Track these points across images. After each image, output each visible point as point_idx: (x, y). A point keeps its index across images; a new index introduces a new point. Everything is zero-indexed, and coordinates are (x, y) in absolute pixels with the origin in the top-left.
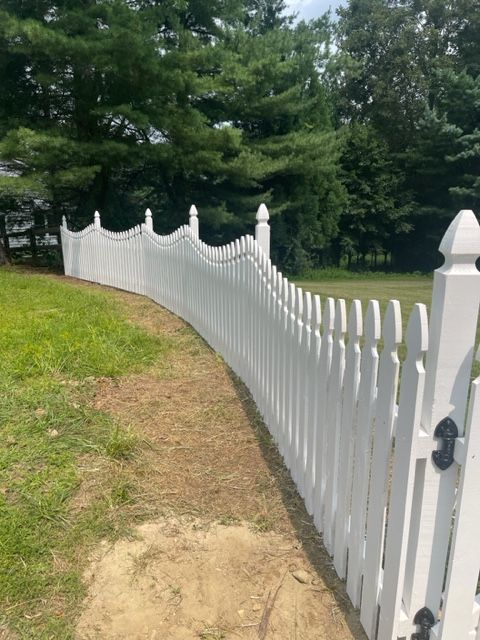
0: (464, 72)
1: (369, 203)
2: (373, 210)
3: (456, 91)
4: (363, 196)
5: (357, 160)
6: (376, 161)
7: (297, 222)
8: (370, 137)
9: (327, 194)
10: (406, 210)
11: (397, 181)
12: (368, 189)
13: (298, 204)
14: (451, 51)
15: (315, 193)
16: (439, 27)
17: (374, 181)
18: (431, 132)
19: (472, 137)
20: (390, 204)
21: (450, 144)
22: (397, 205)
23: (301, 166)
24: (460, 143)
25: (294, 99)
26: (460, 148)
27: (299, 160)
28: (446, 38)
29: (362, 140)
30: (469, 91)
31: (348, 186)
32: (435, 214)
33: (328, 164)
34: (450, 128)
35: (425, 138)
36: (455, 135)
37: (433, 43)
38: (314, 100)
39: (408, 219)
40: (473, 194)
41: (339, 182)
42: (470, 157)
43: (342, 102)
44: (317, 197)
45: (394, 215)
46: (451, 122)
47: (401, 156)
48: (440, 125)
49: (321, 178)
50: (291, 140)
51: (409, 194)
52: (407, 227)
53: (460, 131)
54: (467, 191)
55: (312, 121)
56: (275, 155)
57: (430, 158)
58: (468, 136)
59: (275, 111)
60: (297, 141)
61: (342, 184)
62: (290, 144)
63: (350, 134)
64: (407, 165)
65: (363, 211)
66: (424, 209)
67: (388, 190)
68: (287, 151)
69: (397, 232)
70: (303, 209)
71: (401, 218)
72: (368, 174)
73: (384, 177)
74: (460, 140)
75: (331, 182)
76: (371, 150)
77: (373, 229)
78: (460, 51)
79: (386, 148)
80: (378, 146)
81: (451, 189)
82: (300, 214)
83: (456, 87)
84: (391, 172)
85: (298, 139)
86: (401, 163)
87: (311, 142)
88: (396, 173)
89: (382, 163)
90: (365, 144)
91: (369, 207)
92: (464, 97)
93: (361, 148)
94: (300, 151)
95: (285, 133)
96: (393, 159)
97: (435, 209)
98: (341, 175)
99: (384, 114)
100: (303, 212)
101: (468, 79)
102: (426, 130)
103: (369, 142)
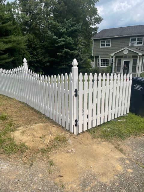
0: (56, 22)
1: (37, 57)
2: (38, 59)
3: (55, 27)
4: (34, 55)
5: (31, 45)
6: (37, 45)
7: (16, 63)
8: (33, 38)
9: (24, 55)
10: (47, 59)
11: (43, 51)
12: (36, 53)
13: (16, 58)
14: (52, 15)
15: (20, 54)
16: (48, 8)
17: (37, 51)
18: (50, 38)
19: (60, 40)
20: (42, 57)
21: (54, 42)
22: (44, 58)
23: (15, 46)
24: (58, 41)
25: (10, 25)
26: (58, 43)
27: (15, 44)
28: (50, 11)
29: (31, 39)
30: (58, 27)
31: (30, 52)
32: (54, 60)
33: (23, 46)
34: (55, 37)
35: (49, 39)
36: (56, 39)
37: (47, 12)
38: (15, 26)
39: (48, 62)
40: (63, 55)
41: (27, 51)
42: (61, 45)
43: (23, 27)
44: (21, 56)
45: (44, 61)
46: (55, 35)
47: (43, 44)
48: (52, 36)
49: (21, 50)
50: (11, 38)
51: (47, 55)
52: (48, 64)
53: (57, 38)
54: (62, 54)
55: (15, 32)
56: (6, 43)
57: (51, 45)
58: (59, 39)
59: (4, 29)
60: (13, 39)
61: (28, 52)
62: (11, 39)
63: (28, 37)
64: (45, 47)
65: (35, 60)
66: (51, 59)
67: (41, 54)
68: (10, 42)
69: (45, 65)
70: (17, 59)
71: (46, 61)
72: (35, 49)
73: (40, 50)
74: (58, 40)
75: (24, 51)
76: (34, 42)
77: (38, 65)
78: (54, 15)
79: (39, 41)
80: (37, 41)
81: (58, 53)
82: (17, 61)
83: (55, 26)
84: (41, 49)
85: (13, 38)
86: (43, 46)
87: (18, 39)
88: (43, 49)
89: (38, 46)
90: (32, 40)
91: (36, 58)
92: (57, 29)
93: (31, 41)
94: (14, 41)
95: (8, 36)
96: (41, 45)
97: (54, 59)
98: (27, 49)
99: (37, 32)
100: (17, 60)
101: (57, 24)
102: (49, 37)
103: (34, 39)
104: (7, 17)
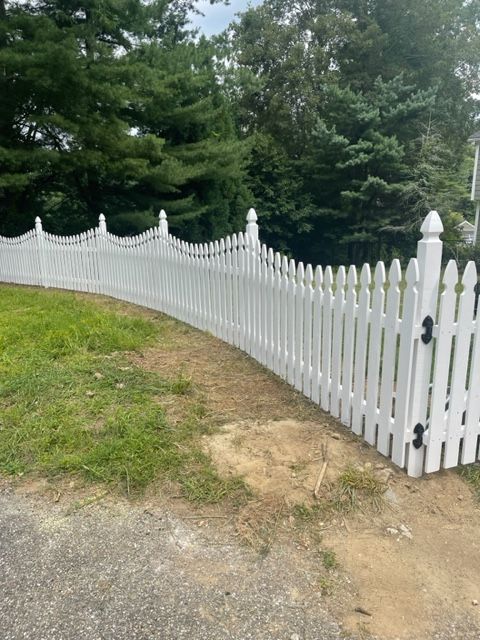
0: (348, 89)
1: (274, 206)
2: (277, 212)
3: (340, 105)
4: (267, 199)
5: (260, 166)
6: (277, 167)
7: (211, 224)
8: (270, 144)
9: (236, 198)
10: (306, 211)
11: (296, 185)
12: (272, 193)
13: (213, 207)
14: (333, 67)
15: (225, 197)
16: (322, 45)
17: (275, 186)
18: (323, 143)
19: (357, 147)
20: (291, 206)
21: (338, 153)
22: (298, 207)
23: (214, 172)
24: (348, 153)
25: (204, 109)
26: (348, 156)
27: (213, 166)
28: (330, 54)
29: (263, 148)
30: (353, 106)
31: (253, 190)
32: (330, 215)
33: (237, 171)
34: (339, 139)
35: (317, 147)
36: (343, 145)
37: (319, 61)
38: (219, 110)
39: (309, 219)
40: (362, 197)
41: (245, 187)
42: (357, 165)
43: (242, 112)
44: (227, 201)
45: (296, 216)
46: (339, 133)
47: (297, 163)
48: (330, 136)
49: (228, 183)
50: (204, 147)
51: (307, 197)
52: (308, 227)
53: (347, 141)
54: (357, 195)
55: (218, 130)
56: (188, 161)
57: (323, 165)
58: (354, 146)
59: (188, 120)
60: (210, 148)
61: (249, 188)
62: (204, 151)
63: (255, 143)
64: (303, 171)
65: (268, 213)
66: (320, 210)
67: (289, 194)
68: (201, 159)
69: (300, 231)
70: (216, 212)
71: (301, 219)
72: (270, 179)
73: (285, 182)
74: (347, 149)
75: (238, 187)
76: (272, 157)
77: (278, 229)
78: (342, 66)
79: (285, 154)
80: (278, 154)
81: (343, 193)
82: (213, 217)
83: (341, 101)
84: (290, 178)
85: (209, 146)
86: (298, 169)
87: (224, 150)
88: (294, 179)
89: (282, 169)
90: (265, 152)
91: (273, 209)
92: (349, 111)
93: (263, 155)
94: (212, 157)
95: (195, 141)
96: (291, 165)
97: (331, 210)
98: (247, 180)
99: (281, 124)
100: (215, 215)
101: (351, 95)
102: (318, 141)
103: (270, 149)
104: (199, 85)
